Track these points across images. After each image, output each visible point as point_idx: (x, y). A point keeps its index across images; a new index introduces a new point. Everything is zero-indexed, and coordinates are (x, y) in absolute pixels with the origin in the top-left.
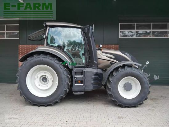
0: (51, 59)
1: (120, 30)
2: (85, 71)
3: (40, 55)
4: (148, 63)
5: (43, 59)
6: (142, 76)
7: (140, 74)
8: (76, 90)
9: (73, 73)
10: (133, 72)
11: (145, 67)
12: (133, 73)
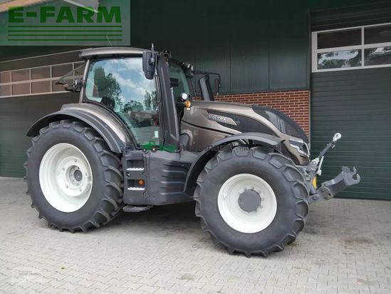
0: (77, 131)
1: (315, 50)
2: (148, 156)
3: (71, 122)
4: (337, 137)
5: (65, 130)
6: (277, 173)
7: (274, 169)
8: (131, 201)
9: (124, 163)
10: (253, 162)
11: (330, 148)
12: (252, 164)
